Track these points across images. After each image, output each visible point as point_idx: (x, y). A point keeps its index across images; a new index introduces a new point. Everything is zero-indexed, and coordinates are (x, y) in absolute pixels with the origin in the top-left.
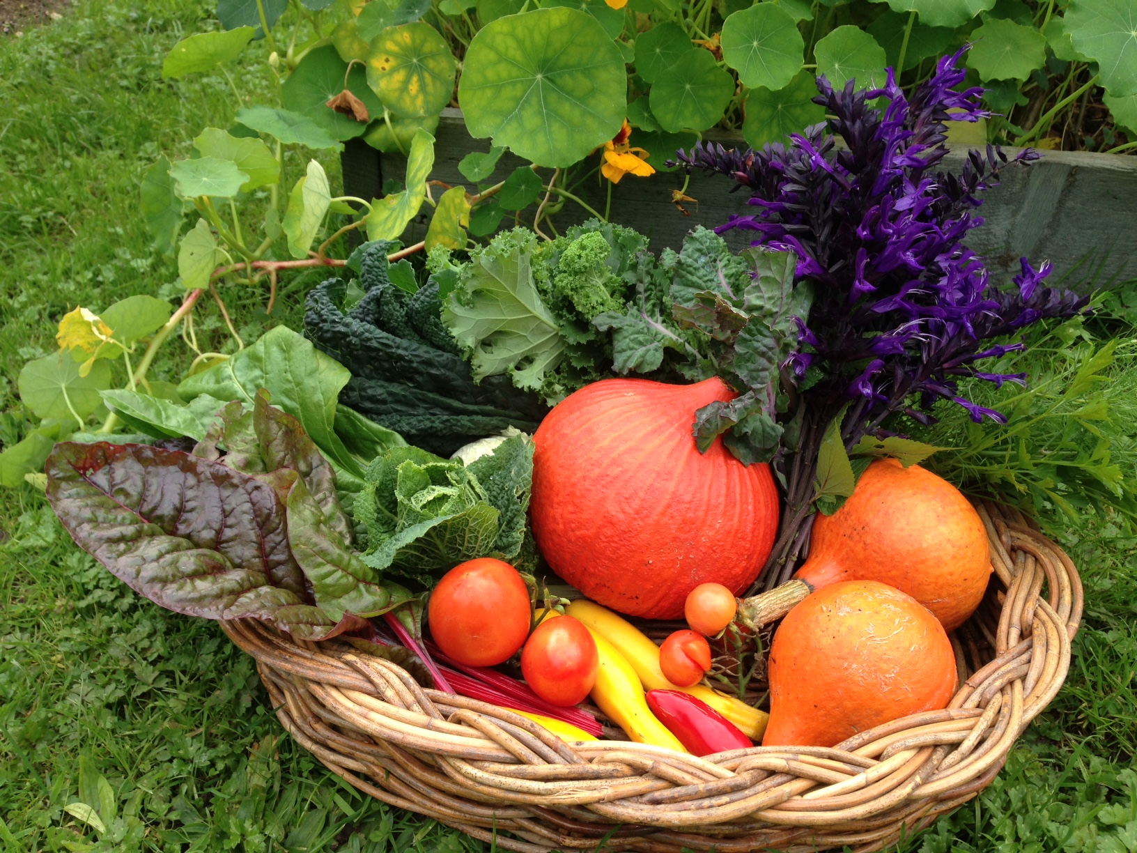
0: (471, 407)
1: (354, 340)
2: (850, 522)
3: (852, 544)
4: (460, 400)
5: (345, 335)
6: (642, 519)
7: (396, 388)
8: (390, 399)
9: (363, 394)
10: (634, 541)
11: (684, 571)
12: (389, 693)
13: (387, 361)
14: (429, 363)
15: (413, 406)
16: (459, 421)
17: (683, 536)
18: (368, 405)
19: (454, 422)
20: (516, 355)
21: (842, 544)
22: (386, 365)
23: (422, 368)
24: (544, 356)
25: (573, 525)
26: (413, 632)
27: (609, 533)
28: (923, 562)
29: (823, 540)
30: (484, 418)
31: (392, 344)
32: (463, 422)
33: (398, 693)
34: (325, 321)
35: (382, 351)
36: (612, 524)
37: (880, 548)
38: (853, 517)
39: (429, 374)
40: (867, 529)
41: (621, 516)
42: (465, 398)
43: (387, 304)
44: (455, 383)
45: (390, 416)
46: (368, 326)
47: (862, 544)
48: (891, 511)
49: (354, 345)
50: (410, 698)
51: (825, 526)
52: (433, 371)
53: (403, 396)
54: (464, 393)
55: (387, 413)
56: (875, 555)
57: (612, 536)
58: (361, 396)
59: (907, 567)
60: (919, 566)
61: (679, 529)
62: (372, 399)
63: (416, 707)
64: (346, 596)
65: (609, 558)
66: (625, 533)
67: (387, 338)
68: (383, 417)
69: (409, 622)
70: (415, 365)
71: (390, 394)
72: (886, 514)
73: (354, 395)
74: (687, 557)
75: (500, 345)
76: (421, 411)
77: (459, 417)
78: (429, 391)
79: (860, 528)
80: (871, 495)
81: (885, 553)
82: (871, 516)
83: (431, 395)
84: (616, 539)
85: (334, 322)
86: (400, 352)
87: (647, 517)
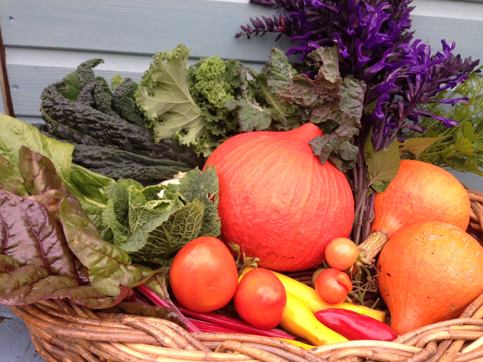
0: (156, 160)
1: (79, 116)
2: (398, 194)
3: (402, 206)
4: (148, 156)
5: (72, 112)
6: (296, 206)
7: (106, 149)
8: (104, 157)
9: (85, 154)
10: (293, 220)
11: (321, 236)
12: (167, 341)
13: (100, 130)
14: (128, 131)
15: (119, 161)
16: (149, 169)
17: (320, 213)
18: (88, 162)
19: (146, 170)
20: (179, 127)
21: (396, 208)
22: (100, 133)
23: (124, 134)
24: (194, 129)
25: (250, 217)
26: (163, 295)
27: (276, 218)
28: (448, 209)
29: (382, 208)
30: (165, 167)
31: (105, 119)
32: (152, 170)
33: (173, 340)
34: (57, 104)
35: (97, 122)
36: (277, 211)
37: (422, 206)
38: (399, 192)
39: (129, 139)
40: (411, 196)
41: (282, 206)
42: (151, 155)
43: (99, 92)
44: (145, 144)
45: (104, 169)
46: (87, 107)
47: (409, 205)
48: (422, 184)
49: (79, 118)
50: (182, 342)
51: (381, 200)
52: (132, 136)
53: (112, 155)
54: (151, 151)
55: (102, 167)
56: (419, 210)
57: (277, 220)
58: (84, 156)
59: (439, 213)
60: (446, 212)
61: (318, 209)
62: (91, 157)
63: (190, 347)
64: (112, 276)
65: (277, 234)
66: (286, 216)
67: (101, 114)
68: (100, 169)
69: (158, 289)
70: (119, 132)
71: (103, 153)
72: (420, 185)
73: (80, 156)
74: (323, 226)
75: (169, 120)
76: (123, 165)
77: (150, 167)
78: (128, 151)
79: (406, 196)
80: (407, 178)
81: (425, 207)
82: (411, 189)
83: (130, 153)
84: (281, 221)
85: (64, 104)
86: (109, 123)
87: (298, 203)
